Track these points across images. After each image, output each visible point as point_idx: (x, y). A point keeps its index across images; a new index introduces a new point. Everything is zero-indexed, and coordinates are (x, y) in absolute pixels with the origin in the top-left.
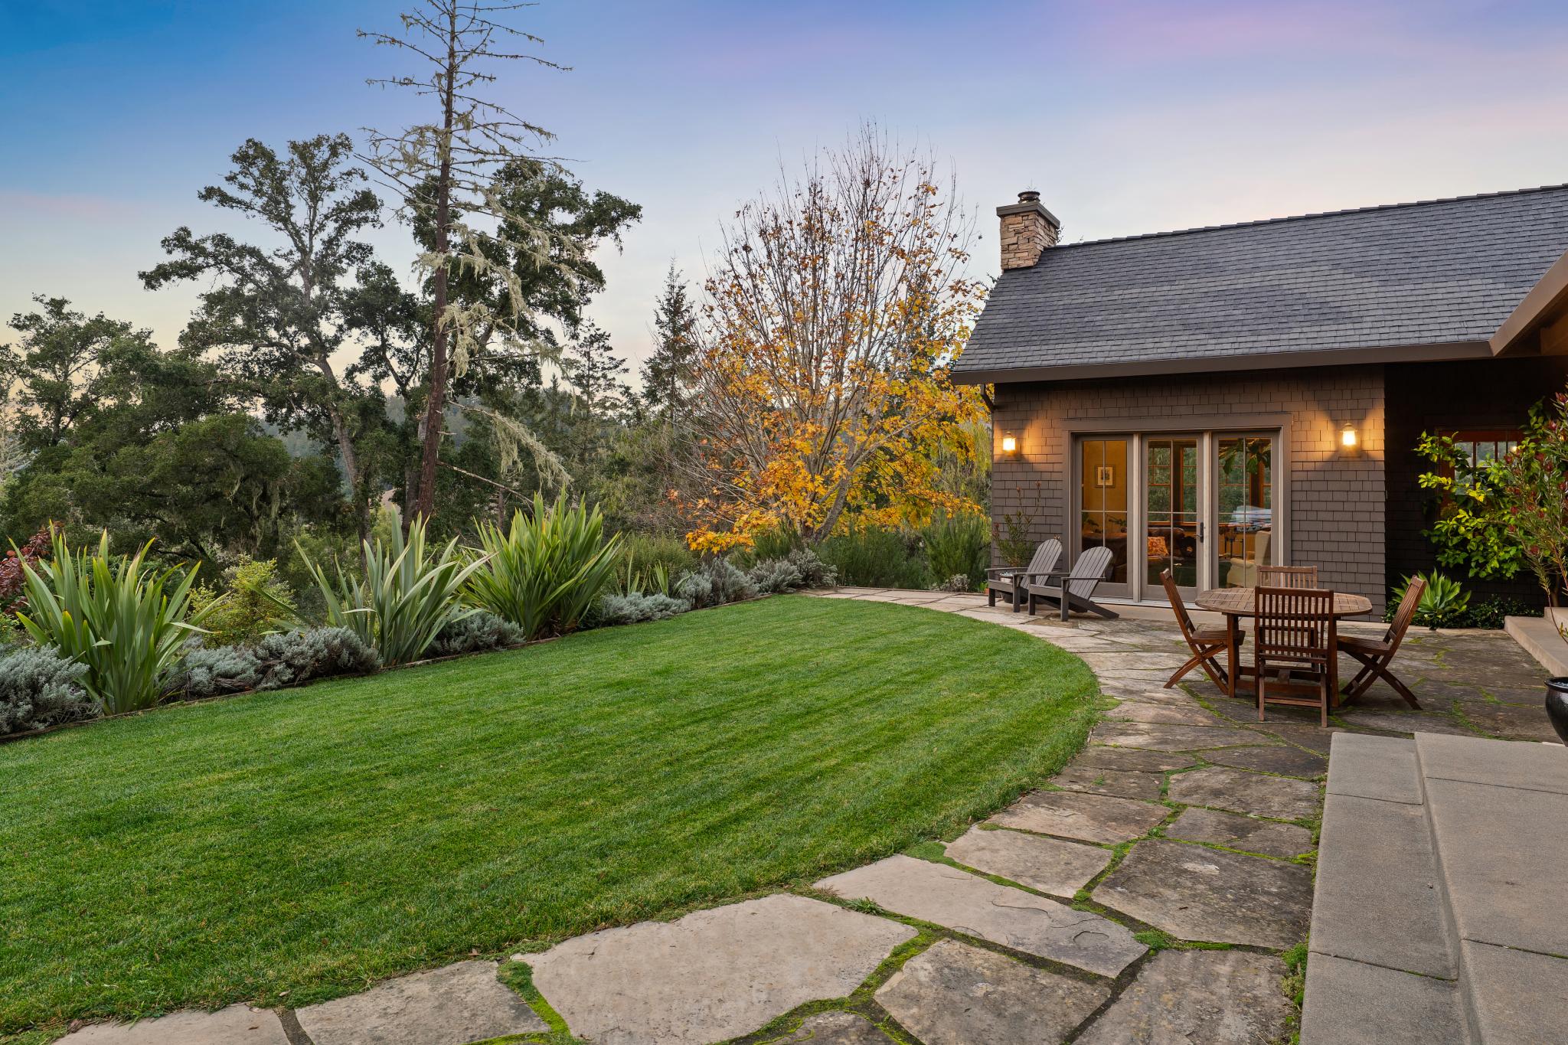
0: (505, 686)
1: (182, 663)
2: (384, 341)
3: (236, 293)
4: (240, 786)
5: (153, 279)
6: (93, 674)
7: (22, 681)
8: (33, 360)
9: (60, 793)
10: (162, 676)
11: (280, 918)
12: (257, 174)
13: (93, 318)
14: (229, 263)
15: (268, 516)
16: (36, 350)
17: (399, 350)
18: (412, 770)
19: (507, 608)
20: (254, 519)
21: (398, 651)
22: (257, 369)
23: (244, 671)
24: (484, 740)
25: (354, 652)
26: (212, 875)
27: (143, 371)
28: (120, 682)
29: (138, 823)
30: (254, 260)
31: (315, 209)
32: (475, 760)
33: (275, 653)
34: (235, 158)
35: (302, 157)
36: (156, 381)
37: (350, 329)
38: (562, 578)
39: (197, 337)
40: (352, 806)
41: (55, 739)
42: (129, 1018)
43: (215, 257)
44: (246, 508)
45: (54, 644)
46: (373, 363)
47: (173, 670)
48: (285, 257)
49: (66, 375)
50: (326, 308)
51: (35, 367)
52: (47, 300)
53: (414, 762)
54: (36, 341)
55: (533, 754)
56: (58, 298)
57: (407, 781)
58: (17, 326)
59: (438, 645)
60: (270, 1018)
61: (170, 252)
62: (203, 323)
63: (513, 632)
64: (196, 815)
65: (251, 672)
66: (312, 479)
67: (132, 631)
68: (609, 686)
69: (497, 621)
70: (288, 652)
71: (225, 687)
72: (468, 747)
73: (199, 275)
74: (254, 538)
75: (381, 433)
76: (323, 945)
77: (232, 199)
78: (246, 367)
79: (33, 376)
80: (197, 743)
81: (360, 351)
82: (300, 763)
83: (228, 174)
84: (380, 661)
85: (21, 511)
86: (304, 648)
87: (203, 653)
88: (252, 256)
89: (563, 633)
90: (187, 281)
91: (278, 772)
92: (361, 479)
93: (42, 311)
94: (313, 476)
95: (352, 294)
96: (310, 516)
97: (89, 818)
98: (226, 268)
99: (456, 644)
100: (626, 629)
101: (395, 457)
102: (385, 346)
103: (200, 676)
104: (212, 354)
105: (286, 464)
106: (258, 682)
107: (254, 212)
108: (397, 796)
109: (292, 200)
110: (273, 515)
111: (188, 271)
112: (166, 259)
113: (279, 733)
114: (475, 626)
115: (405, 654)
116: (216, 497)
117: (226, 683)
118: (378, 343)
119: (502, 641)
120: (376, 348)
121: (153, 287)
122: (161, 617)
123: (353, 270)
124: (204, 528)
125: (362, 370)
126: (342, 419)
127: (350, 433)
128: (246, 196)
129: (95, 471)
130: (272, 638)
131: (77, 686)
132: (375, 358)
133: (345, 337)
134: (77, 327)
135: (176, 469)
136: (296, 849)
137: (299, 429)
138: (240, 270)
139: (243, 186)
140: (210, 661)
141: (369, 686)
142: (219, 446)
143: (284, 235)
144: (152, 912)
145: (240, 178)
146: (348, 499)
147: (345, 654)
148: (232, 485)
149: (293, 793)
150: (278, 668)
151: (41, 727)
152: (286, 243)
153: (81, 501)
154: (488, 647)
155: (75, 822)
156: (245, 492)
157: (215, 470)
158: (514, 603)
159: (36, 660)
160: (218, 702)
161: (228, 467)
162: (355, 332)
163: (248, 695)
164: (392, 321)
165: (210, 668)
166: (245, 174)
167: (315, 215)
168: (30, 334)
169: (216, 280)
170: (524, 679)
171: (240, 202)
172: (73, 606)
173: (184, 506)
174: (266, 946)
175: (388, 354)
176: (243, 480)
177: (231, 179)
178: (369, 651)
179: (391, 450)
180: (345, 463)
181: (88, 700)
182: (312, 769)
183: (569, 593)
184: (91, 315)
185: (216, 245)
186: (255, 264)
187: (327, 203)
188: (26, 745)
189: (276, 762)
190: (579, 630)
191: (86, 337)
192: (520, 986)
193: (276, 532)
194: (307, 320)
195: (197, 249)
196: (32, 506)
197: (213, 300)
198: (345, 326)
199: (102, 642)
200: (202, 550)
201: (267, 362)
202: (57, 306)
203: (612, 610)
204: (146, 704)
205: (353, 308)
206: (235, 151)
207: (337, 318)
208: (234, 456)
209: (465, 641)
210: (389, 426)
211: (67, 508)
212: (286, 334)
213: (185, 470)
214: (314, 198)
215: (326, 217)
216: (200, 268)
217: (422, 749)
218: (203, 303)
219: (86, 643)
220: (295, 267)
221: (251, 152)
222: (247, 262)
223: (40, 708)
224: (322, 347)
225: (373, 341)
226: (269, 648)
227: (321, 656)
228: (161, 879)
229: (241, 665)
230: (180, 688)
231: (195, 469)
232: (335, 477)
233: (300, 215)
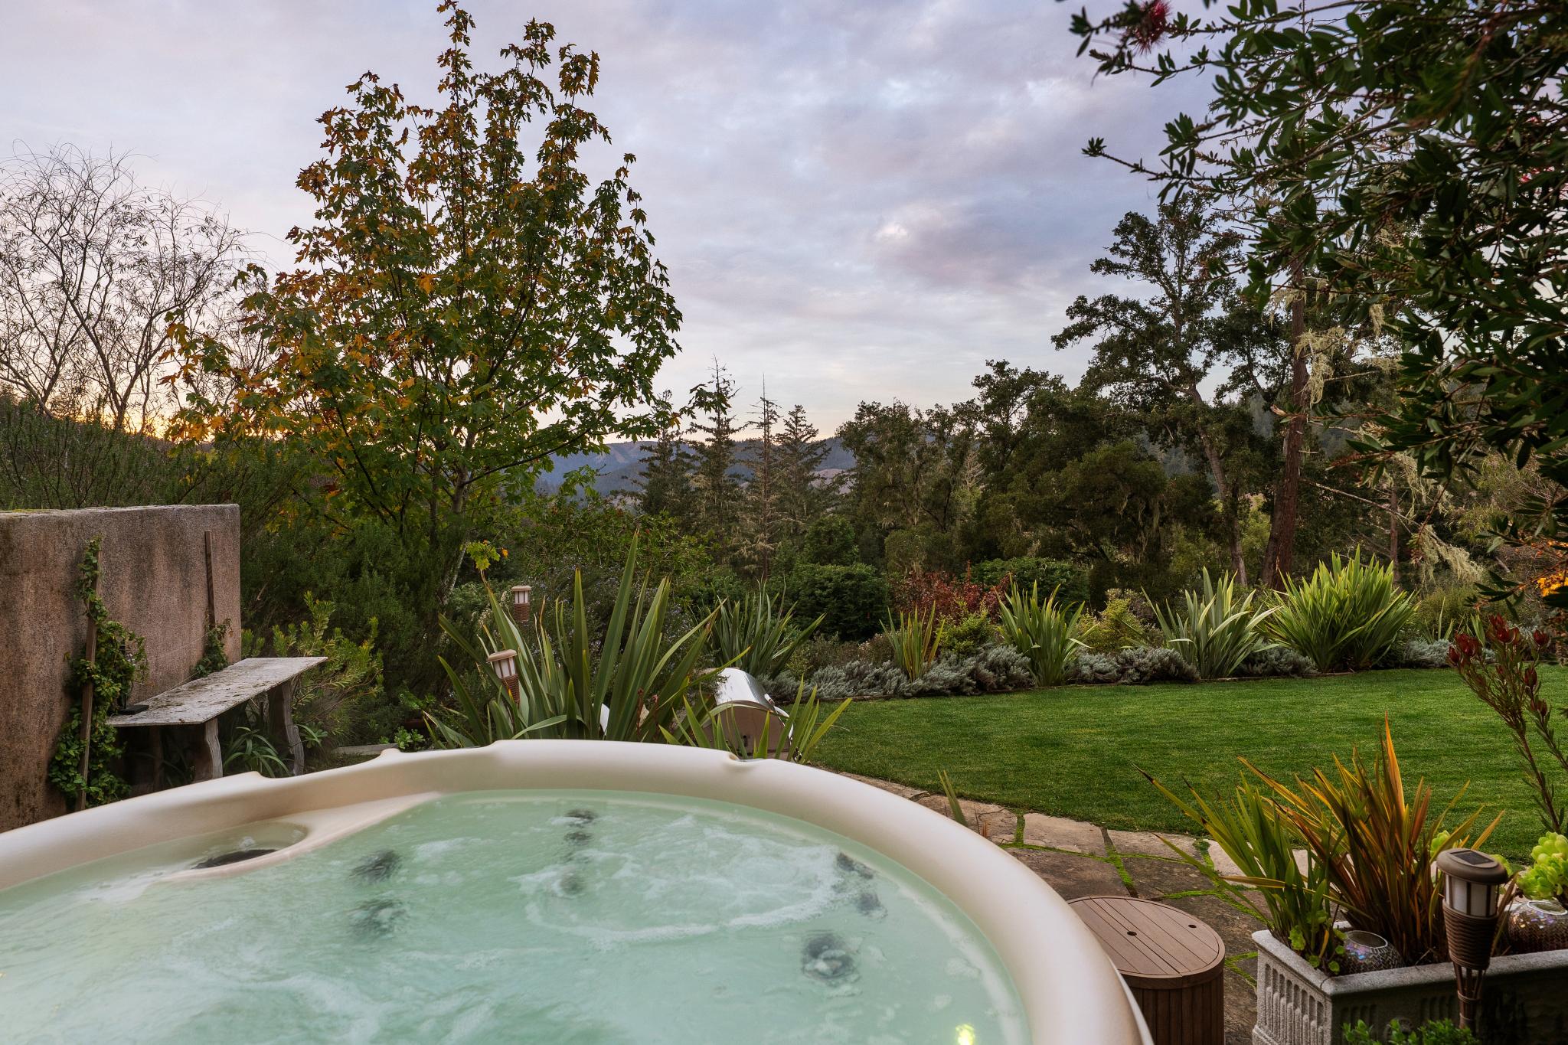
0: (1276, 707)
1: (1076, 661)
2: (1251, 360)
3: (1122, 339)
4: (1099, 738)
5: (1060, 341)
6: (1032, 663)
7: (1001, 663)
8: (989, 409)
9: (1021, 724)
10: (1066, 668)
11: (1107, 798)
12: (1134, 240)
13: (1023, 372)
14: (1115, 318)
15: (1151, 526)
16: (989, 401)
17: (1266, 367)
18: (1188, 748)
19: (1305, 647)
20: (1140, 528)
21: (1212, 669)
22: (1140, 399)
23: (1110, 671)
24: (1240, 740)
25: (1179, 667)
26: (1081, 774)
27: (1057, 414)
28: (1045, 668)
29: (1053, 745)
30: (1134, 312)
31: (1183, 257)
32: (1228, 750)
33: (1130, 661)
34: (1117, 232)
35: (1170, 215)
36: (1066, 420)
37: (1219, 352)
38: (1351, 624)
39: (1094, 378)
40: (1151, 759)
41: (1016, 696)
42: (1048, 814)
43: (1104, 315)
44: (1133, 519)
45: (1015, 644)
46: (1241, 381)
47: (1072, 664)
48: (1159, 304)
49: (1008, 417)
50: (1197, 339)
51: (989, 414)
52: (994, 364)
53: (1192, 744)
54: (989, 395)
55: (1267, 754)
56: (1001, 361)
57: (1183, 753)
58: (977, 385)
59: (1244, 667)
60: (1098, 830)
61: (1072, 318)
62: (1098, 367)
63: (1307, 664)
64: (1078, 747)
65: (1114, 671)
66: (1186, 495)
67: (1050, 641)
68: (1356, 720)
69: (1293, 654)
70: (1137, 661)
71: (1099, 679)
72: (1228, 742)
73: (1094, 332)
74: (1140, 544)
75: (1247, 451)
76: (1122, 811)
77: (1117, 266)
78: (1131, 398)
79: (988, 420)
80: (1082, 710)
81: (1229, 371)
82: (1130, 732)
83: (1112, 246)
84: (1198, 675)
85: (984, 519)
86: (1146, 660)
87: (1087, 656)
88: (1132, 309)
89: (1357, 669)
90: (1085, 338)
91: (1118, 734)
92: (1229, 494)
93: (991, 371)
94: (1187, 493)
95: (1219, 323)
96: (1187, 522)
97: (1033, 738)
98: (1113, 323)
99: (1258, 668)
100: (1424, 672)
101: (1261, 472)
102: (1252, 365)
103: (1086, 670)
104: (1105, 392)
105: (1163, 484)
106: (1118, 679)
107: (1134, 273)
108: (1175, 760)
109: (1164, 254)
110: (1155, 525)
111: (1084, 330)
112: (1069, 323)
113: (1124, 713)
114: (1273, 656)
115: (1218, 671)
116: (1110, 511)
117: (1100, 677)
118: (1245, 363)
119: (1297, 671)
120: (1243, 367)
121: (1062, 347)
122: (1064, 636)
123: (1218, 304)
124: (1103, 534)
125: (1231, 389)
126: (1211, 441)
127: (1218, 452)
128: (1126, 261)
129: (1027, 492)
130: (1128, 651)
131: (1024, 668)
132: (1244, 375)
133: (1214, 361)
134: (1014, 380)
135: (1082, 489)
136: (1119, 772)
137: (1177, 446)
138: (1124, 323)
139: (1124, 253)
140: (1092, 662)
141: (1186, 692)
142: (1112, 471)
143: (1157, 285)
144: (1057, 782)
145: (1122, 247)
146: (1220, 508)
147: (1173, 668)
148: (1122, 502)
149: (1123, 746)
150: (1130, 671)
151: (1010, 689)
152: (1158, 291)
153: (1020, 514)
154: (1285, 674)
155: (1027, 739)
156: (1132, 506)
157: (1110, 489)
158: (1309, 642)
159: (1007, 653)
160: (1095, 688)
161: (1118, 487)
162: (1224, 355)
163: (1113, 686)
164: (1258, 341)
165: (1091, 666)
166: (1124, 243)
167: (1183, 263)
168: (985, 389)
169: (1104, 333)
170: (1294, 704)
171: (1122, 267)
172: (1021, 624)
173: (1088, 517)
174: (1099, 805)
175: (1255, 373)
176: (1130, 497)
177: (1115, 249)
178: (1190, 667)
179: (1257, 466)
180: (1215, 478)
181: (1030, 677)
182: (1136, 737)
183: (1360, 637)
184: (1022, 370)
185: (1105, 306)
186: (1135, 316)
187: (1194, 249)
188: (1004, 697)
189: (1119, 729)
190: (1376, 668)
191: (1018, 387)
192: (1201, 849)
193: (1159, 539)
194: (1179, 356)
195: (1092, 312)
196: (991, 518)
197: (1103, 348)
198: (1215, 352)
199: (1036, 646)
200: (1102, 551)
201: (1148, 392)
202: (1000, 367)
203: (1412, 654)
204: (1058, 683)
205: (1221, 335)
206: (1116, 225)
207: (1207, 345)
208: (1121, 478)
209: (1266, 667)
210: (1255, 441)
211: (1012, 520)
212: (1163, 367)
213: (1086, 489)
214: (1182, 248)
215: (1193, 262)
216: (1094, 327)
217: (1199, 738)
218: (1096, 353)
219: (1029, 646)
220: (1167, 310)
221: (1129, 223)
222: (1129, 315)
223: (1010, 678)
224: (1193, 376)
225: (1239, 361)
226: (1125, 657)
227: (1156, 667)
228: (1061, 770)
229: (1109, 667)
230: (1075, 676)
231: (1094, 489)
232: (1207, 490)
233: (1170, 266)
